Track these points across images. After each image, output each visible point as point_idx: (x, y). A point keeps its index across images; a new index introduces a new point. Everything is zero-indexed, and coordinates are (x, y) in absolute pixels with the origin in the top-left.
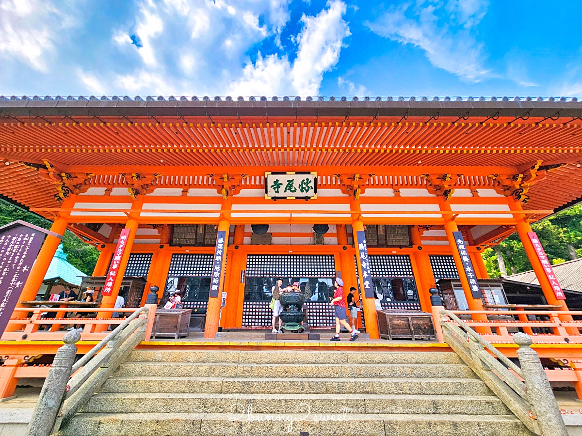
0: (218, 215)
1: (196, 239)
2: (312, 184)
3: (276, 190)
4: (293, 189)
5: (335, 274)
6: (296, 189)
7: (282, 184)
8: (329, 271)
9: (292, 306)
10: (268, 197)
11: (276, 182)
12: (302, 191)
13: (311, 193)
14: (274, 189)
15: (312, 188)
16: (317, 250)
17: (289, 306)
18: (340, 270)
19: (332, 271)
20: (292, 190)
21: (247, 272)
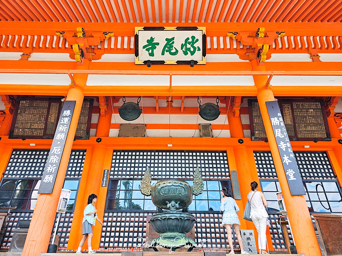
1: (45, 129)
3: (150, 51)
4: (174, 51)
5: (229, 176)
6: (177, 51)
7: (158, 44)
8: (221, 172)
9: (173, 203)
10: (139, 61)
11: (151, 41)
12: (185, 53)
13: (198, 56)
14: (148, 50)
15: (199, 50)
16: (205, 143)
17: (166, 204)
18: (235, 170)
19: (225, 172)
20: (172, 51)
21: (112, 173)
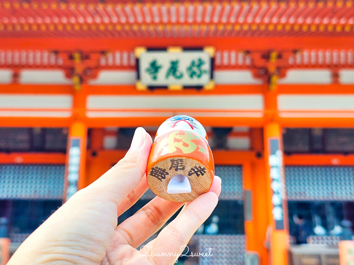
0: (66, 115)
2: (206, 67)
3: (153, 75)
4: (178, 74)
6: (182, 75)
7: (161, 67)
8: (234, 190)
10: (141, 86)
12: (191, 77)
13: (204, 80)
14: (151, 73)
15: (206, 72)
18: (250, 188)
19: (238, 190)
